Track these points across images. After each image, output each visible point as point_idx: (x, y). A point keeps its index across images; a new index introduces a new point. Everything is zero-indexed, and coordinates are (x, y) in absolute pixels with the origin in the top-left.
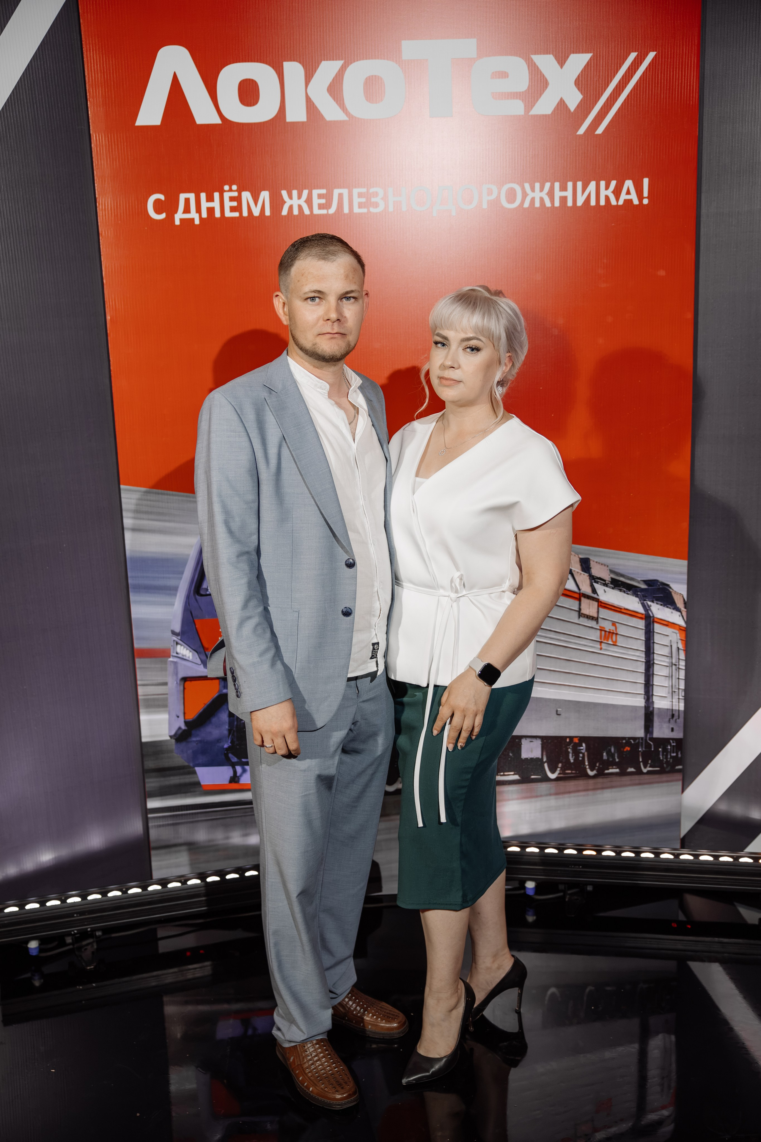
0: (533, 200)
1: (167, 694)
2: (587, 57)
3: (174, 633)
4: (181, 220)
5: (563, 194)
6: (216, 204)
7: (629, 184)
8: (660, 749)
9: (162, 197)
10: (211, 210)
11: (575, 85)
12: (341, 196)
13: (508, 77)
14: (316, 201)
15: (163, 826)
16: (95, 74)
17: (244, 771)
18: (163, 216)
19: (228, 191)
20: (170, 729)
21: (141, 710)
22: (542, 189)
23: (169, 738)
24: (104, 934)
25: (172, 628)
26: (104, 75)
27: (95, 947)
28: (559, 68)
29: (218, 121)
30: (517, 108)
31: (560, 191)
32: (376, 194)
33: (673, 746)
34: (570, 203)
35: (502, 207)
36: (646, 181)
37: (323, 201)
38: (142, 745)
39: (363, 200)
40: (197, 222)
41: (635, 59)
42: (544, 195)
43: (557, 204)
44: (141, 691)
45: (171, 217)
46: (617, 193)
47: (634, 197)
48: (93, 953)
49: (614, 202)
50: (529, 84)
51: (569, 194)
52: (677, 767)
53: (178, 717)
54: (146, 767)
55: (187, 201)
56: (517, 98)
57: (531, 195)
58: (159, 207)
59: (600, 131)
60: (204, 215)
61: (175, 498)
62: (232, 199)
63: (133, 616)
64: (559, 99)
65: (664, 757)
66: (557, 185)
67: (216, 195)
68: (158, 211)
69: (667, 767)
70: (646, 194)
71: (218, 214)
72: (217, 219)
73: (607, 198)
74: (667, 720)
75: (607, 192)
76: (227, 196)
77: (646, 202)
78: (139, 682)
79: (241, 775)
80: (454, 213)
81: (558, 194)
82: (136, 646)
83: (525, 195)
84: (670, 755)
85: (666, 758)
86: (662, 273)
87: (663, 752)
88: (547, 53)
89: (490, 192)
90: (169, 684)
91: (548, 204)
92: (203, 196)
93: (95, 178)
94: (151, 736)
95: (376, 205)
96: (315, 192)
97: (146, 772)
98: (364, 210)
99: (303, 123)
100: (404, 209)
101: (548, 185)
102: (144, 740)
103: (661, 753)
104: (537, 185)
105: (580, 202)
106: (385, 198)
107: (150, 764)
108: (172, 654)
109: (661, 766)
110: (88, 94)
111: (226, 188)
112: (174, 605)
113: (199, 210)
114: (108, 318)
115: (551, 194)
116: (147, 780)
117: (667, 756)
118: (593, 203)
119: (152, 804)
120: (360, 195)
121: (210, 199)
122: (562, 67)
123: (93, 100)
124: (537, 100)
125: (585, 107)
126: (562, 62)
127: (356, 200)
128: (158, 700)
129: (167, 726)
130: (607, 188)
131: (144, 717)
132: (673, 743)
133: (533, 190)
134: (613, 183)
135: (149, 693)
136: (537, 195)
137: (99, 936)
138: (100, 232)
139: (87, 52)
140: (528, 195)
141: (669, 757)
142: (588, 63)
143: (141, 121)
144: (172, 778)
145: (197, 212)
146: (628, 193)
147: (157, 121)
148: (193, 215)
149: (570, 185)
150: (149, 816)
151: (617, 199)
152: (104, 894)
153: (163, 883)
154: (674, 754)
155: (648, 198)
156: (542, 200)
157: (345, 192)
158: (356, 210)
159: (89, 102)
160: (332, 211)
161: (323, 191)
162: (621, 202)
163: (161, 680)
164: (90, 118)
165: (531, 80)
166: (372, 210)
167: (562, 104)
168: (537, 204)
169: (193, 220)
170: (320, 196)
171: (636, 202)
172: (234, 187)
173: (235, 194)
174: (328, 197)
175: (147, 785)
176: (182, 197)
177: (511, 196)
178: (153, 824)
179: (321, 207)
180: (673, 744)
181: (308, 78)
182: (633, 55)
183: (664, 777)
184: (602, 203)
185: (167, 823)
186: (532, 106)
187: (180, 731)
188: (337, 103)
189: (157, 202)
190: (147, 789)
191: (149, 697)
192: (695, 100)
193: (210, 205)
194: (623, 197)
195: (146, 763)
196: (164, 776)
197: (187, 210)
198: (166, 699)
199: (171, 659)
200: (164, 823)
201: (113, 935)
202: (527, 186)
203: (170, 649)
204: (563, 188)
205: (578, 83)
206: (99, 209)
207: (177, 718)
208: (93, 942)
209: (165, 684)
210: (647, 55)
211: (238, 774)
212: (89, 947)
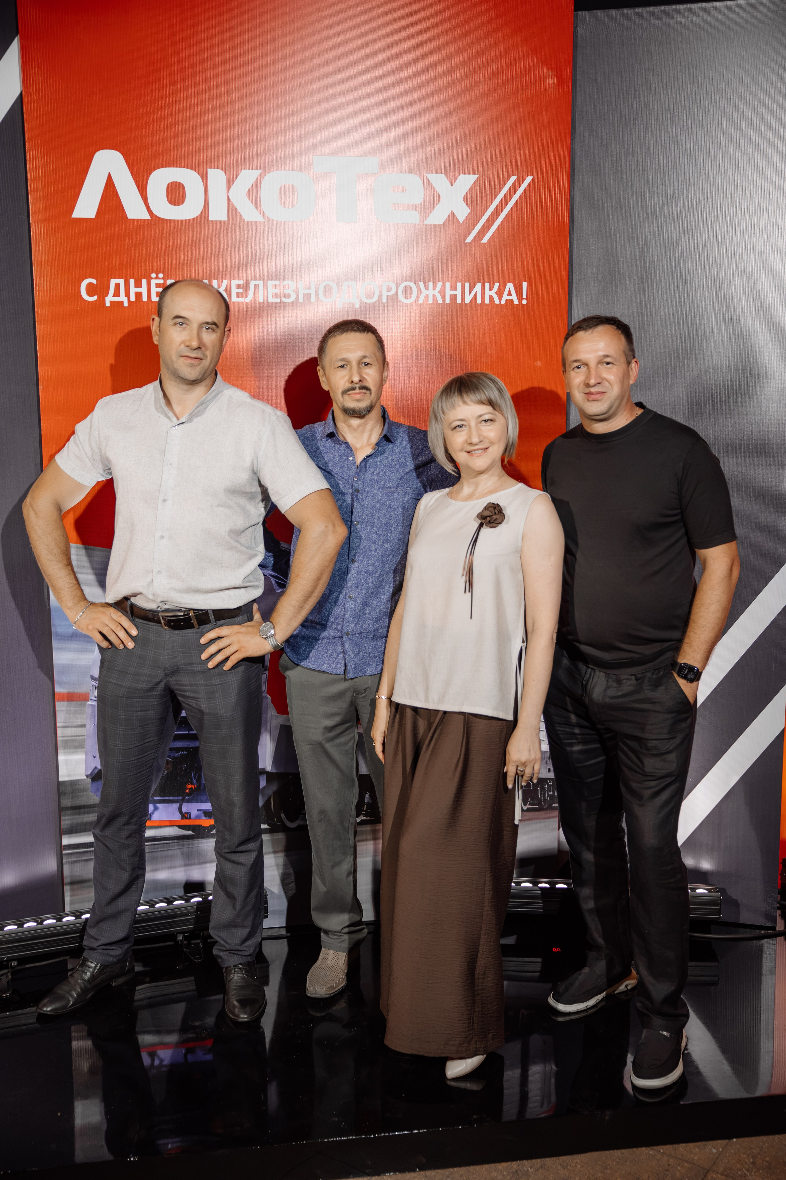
0: (427, 297)
1: (85, 736)
2: (474, 177)
3: (93, 678)
4: (111, 302)
5: (453, 292)
6: (144, 290)
7: (510, 286)
8: (538, 788)
9: (94, 281)
10: (139, 295)
11: (464, 200)
12: (256, 286)
13: (406, 190)
14: (234, 291)
15: (77, 861)
16: (36, 171)
17: (156, 809)
18: (95, 298)
19: (155, 279)
20: (86, 769)
21: (59, 751)
22: (434, 288)
23: (85, 777)
24: (18, 965)
25: (91, 674)
26: (45, 172)
27: (10, 977)
28: (450, 185)
29: (147, 217)
30: (414, 218)
31: (450, 290)
32: (288, 286)
33: (550, 785)
34: (459, 301)
35: (400, 302)
36: (525, 284)
37: (241, 291)
38: (59, 784)
39: (277, 291)
40: (126, 304)
41: (515, 181)
42: (436, 293)
43: (448, 301)
44: (59, 732)
45: (101, 299)
46: (500, 293)
47: (514, 297)
48: (8, 982)
49: (497, 301)
50: (424, 198)
51: (458, 292)
52: (554, 805)
53: (95, 757)
54: (62, 805)
55: (117, 286)
56: (413, 209)
57: (425, 292)
58: (91, 291)
59: (485, 240)
60: (133, 298)
61: (98, 553)
62: (158, 285)
63: (54, 662)
64: (450, 212)
65: (542, 795)
66: (448, 285)
67: (144, 282)
68: (90, 294)
69: (545, 805)
70: (524, 296)
71: (145, 298)
72: (144, 302)
73: (491, 297)
74: (545, 761)
75: (491, 293)
76: (153, 282)
77: (524, 302)
78: (58, 725)
79: (153, 813)
80: (357, 306)
81: (448, 292)
82: (58, 689)
83: (420, 292)
84: (548, 793)
85: (544, 796)
86: (539, 364)
87: (541, 791)
88: (439, 172)
89: (389, 289)
90: (87, 726)
91: (440, 301)
92: (132, 282)
93: (33, 263)
94: (69, 776)
95: (288, 296)
96: (234, 283)
97: (62, 810)
98: (278, 300)
99: (224, 222)
100: (313, 300)
101: (440, 285)
102: (61, 779)
103: (539, 792)
104: (431, 284)
105: (468, 300)
106: (296, 290)
107: (67, 802)
108: (90, 698)
109: (539, 804)
110: (29, 188)
111: (153, 275)
112: (94, 652)
113: (127, 294)
114: (41, 387)
115: (442, 292)
116: (62, 818)
117: (544, 794)
118: (479, 301)
119: (66, 841)
120: (274, 287)
121: (138, 285)
122: (452, 185)
123: (34, 194)
124: (431, 212)
125: (472, 220)
126: (452, 180)
127: (270, 291)
128: (75, 741)
129: (84, 766)
130: (491, 289)
131: (62, 758)
132: (550, 782)
133: (427, 289)
134: (497, 285)
135: (67, 735)
136: (431, 292)
137: (15, 967)
138: (36, 310)
139: (30, 151)
140: (422, 292)
141: (547, 795)
142: (475, 182)
143: (77, 214)
144: (87, 816)
145: (125, 296)
146: (510, 294)
147: (91, 213)
148: (123, 298)
149: (459, 285)
150: (64, 852)
151: (500, 299)
152: (20, 925)
153: (78, 914)
154: (551, 793)
155: (526, 299)
156: (434, 297)
157: (260, 283)
158: (270, 299)
159: (29, 195)
160: (248, 299)
161: (241, 282)
162: (503, 302)
163: (79, 722)
164: (30, 209)
165: (426, 195)
166: (284, 300)
167: (452, 215)
168: (431, 301)
169: (122, 302)
170: (238, 286)
171: (516, 302)
172: (161, 275)
173: (162, 281)
174: (245, 288)
175: (63, 823)
176: (113, 282)
177: (408, 293)
178: (68, 860)
179: (238, 295)
180: (549, 784)
181: (230, 183)
182: (513, 178)
183: (543, 814)
184: (487, 301)
185: (81, 859)
186: (427, 216)
187: (96, 771)
188: (255, 205)
189: (89, 285)
190: (62, 827)
191: (68, 738)
192: (566, 218)
193: (138, 290)
194: (505, 297)
195: (61, 801)
196: (80, 814)
197: (117, 294)
198: (84, 740)
199: (90, 703)
200: (78, 859)
201: (27, 966)
202: (422, 285)
203: (89, 693)
204: (453, 288)
205: (465, 199)
206: (36, 289)
207: (93, 757)
208: (8, 972)
209: (83, 726)
210: (525, 179)
211: (150, 813)
212: (4, 977)
